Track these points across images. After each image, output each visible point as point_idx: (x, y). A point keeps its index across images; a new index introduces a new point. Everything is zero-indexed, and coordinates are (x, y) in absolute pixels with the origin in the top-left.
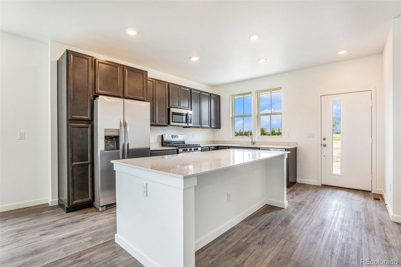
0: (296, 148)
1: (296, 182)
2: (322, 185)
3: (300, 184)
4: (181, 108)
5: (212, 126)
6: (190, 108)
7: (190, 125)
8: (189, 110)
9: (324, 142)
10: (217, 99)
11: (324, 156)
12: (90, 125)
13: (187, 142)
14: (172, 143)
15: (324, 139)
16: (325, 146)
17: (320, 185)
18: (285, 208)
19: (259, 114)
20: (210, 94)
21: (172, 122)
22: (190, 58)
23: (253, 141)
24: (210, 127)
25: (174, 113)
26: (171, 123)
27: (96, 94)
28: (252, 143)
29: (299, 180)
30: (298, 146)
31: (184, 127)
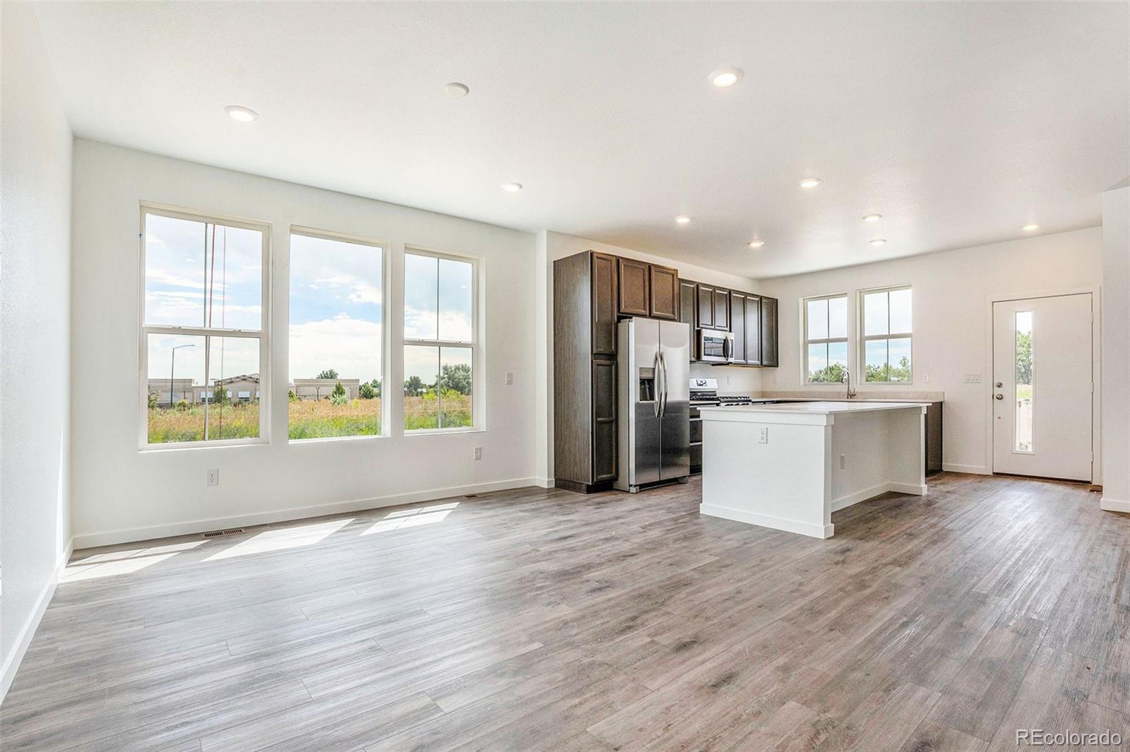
0: (941, 403)
1: (941, 470)
2: (994, 473)
3: (949, 473)
4: (715, 329)
5: (765, 363)
6: (728, 329)
7: (730, 360)
8: (726, 331)
9: (998, 391)
10: (773, 305)
11: (999, 418)
12: (615, 362)
13: (720, 393)
14: (699, 394)
15: (1000, 386)
16: (1000, 398)
17: (991, 474)
18: (923, 495)
19: (863, 336)
20: (761, 298)
21: (705, 355)
22: (749, 244)
23: (852, 390)
24: (759, 363)
25: (706, 339)
26: (704, 358)
27: (622, 313)
28: (848, 394)
29: (947, 465)
30: (947, 399)
31: (713, 365)
